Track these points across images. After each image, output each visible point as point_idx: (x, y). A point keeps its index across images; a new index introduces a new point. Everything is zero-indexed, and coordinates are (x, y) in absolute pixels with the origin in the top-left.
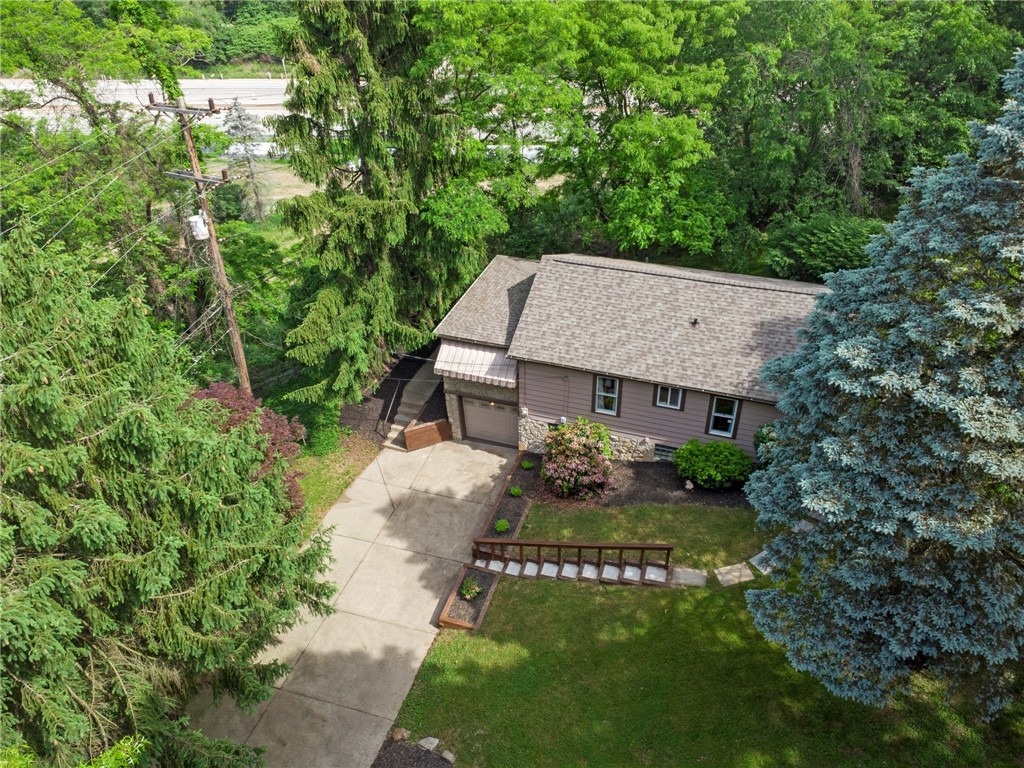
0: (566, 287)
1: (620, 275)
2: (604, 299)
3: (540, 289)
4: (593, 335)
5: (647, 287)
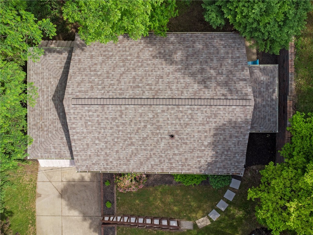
0: (89, 123)
1: (119, 109)
2: (115, 128)
3: (74, 128)
4: (117, 152)
5: (138, 115)
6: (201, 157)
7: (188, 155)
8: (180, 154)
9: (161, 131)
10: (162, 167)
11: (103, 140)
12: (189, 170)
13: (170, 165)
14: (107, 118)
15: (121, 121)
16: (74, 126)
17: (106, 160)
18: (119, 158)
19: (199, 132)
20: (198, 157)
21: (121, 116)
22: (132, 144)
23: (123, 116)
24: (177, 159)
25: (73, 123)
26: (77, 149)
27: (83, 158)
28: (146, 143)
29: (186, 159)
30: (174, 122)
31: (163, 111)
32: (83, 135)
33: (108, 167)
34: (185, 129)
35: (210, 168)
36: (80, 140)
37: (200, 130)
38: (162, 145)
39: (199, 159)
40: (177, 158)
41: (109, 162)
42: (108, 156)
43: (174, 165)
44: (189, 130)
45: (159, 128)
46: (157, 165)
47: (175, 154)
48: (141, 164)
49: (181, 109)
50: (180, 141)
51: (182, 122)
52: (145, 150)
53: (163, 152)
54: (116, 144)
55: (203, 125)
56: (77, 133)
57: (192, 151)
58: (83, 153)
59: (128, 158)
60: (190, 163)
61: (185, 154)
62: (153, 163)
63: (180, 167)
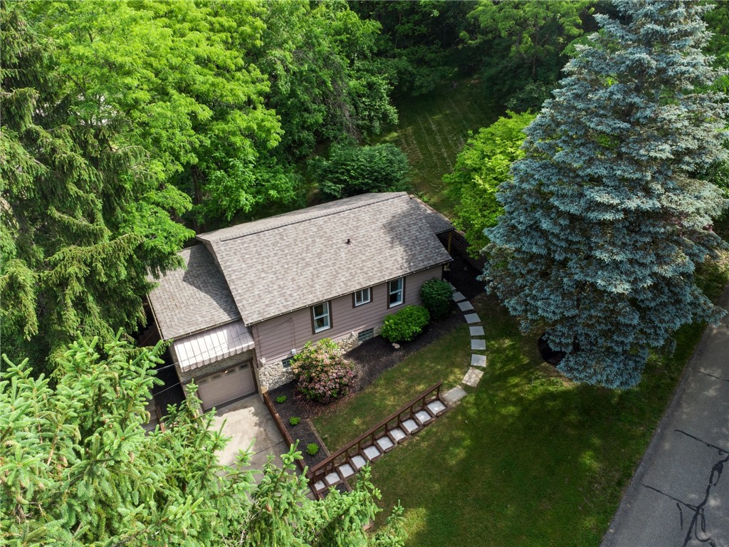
6: (394, 255)
7: (379, 258)
8: (370, 259)
9: (334, 242)
10: (358, 281)
11: (269, 271)
12: (391, 274)
13: (365, 276)
14: (267, 245)
15: (284, 243)
16: (228, 264)
17: (283, 295)
18: (299, 287)
19: (374, 230)
20: (391, 256)
21: (282, 239)
22: (308, 265)
23: (285, 238)
24: (369, 266)
25: (227, 261)
26: (240, 291)
27: (250, 301)
28: (323, 258)
29: (380, 263)
30: (342, 229)
31: (325, 222)
32: (243, 272)
33: (288, 303)
34: (358, 232)
35: (412, 264)
36: (240, 279)
37: (374, 228)
38: (343, 255)
39: (394, 258)
40: (369, 264)
41: (287, 296)
42: (282, 288)
43: (370, 274)
44: (362, 232)
45: (330, 238)
46: (350, 280)
47: (363, 261)
48: (330, 285)
49: (342, 215)
50: (360, 245)
51: (350, 226)
52: (326, 266)
53: (349, 263)
54: (288, 271)
55: (374, 223)
56: (234, 271)
57: (380, 251)
58: (248, 294)
59: (311, 283)
60: (388, 266)
61: (375, 258)
62: (343, 279)
63: (380, 274)
